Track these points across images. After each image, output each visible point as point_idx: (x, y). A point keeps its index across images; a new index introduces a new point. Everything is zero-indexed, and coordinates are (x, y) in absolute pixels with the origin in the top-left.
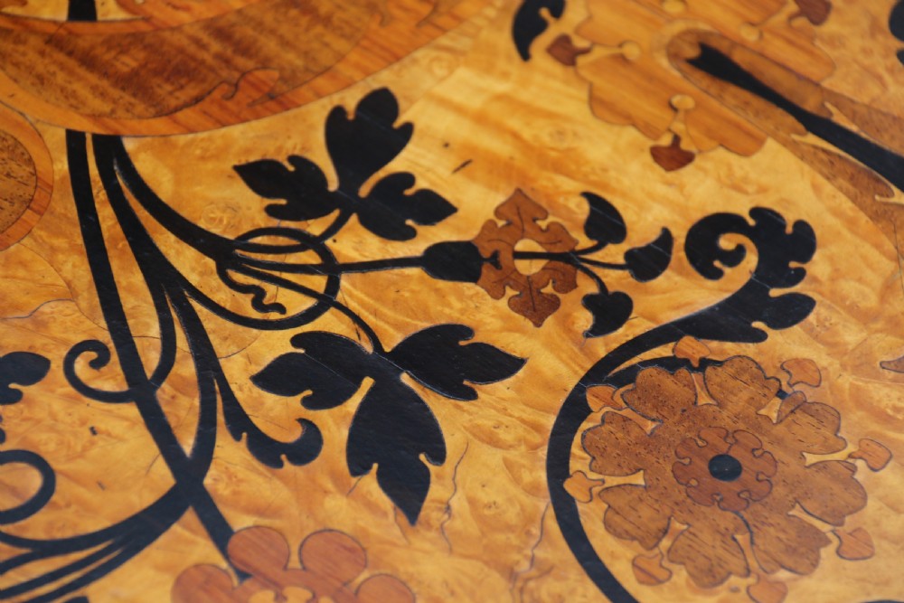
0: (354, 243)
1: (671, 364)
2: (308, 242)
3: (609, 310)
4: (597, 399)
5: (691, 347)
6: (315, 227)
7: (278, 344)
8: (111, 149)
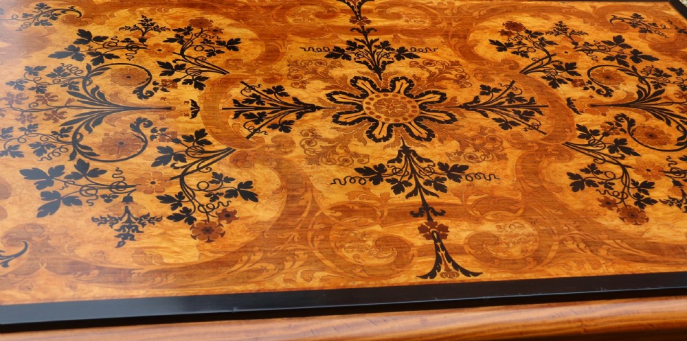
0: (190, 78)
1: (143, 82)
2: (194, 75)
3: (155, 83)
4: (147, 76)
5: (143, 84)
6: (194, 77)
7: (187, 67)
8: (225, 74)
